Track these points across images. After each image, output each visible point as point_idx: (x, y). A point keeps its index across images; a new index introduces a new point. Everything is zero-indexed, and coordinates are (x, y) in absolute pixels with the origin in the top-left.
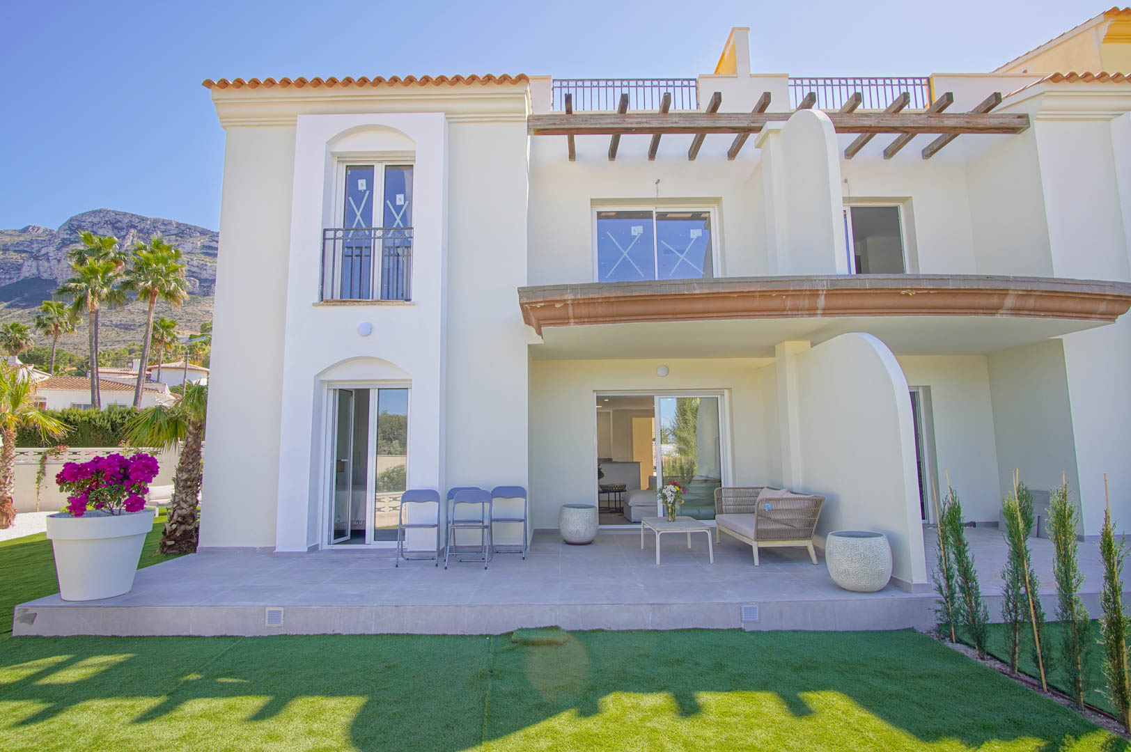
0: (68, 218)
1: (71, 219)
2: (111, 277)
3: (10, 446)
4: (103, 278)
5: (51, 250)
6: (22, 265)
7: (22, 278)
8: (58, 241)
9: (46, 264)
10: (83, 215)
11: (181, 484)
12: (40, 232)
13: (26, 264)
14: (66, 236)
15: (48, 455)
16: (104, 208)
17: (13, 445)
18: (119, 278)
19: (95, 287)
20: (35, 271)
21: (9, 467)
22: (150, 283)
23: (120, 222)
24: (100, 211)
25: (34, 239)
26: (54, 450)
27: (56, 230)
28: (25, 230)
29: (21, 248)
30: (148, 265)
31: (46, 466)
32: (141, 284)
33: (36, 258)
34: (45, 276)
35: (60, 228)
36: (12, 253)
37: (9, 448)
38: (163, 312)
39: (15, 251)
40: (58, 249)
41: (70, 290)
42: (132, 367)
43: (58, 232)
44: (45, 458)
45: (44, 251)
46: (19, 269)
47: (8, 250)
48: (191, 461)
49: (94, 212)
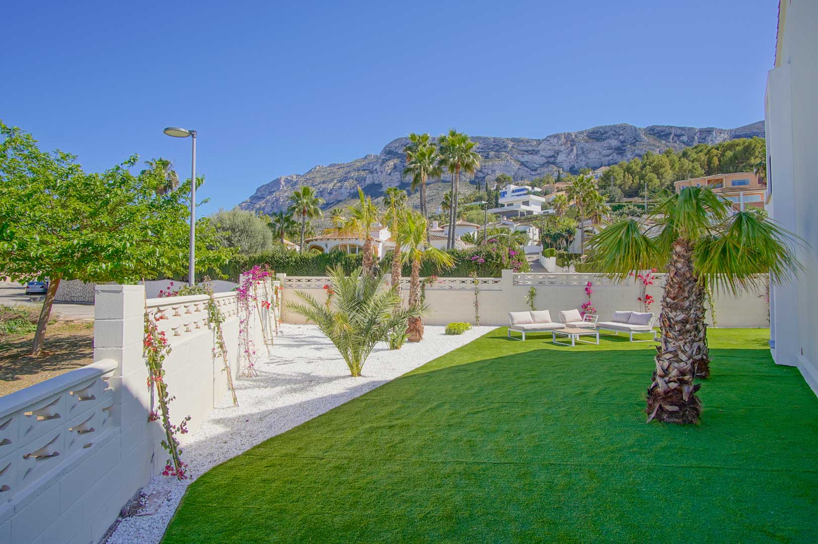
0: (384, 147)
1: (386, 147)
2: (433, 157)
3: (416, 276)
4: (429, 159)
5: (378, 166)
6: (366, 178)
7: (366, 185)
8: (381, 161)
9: (376, 175)
10: (390, 143)
11: (677, 328)
12: (372, 157)
13: (368, 177)
14: (384, 158)
15: (425, 283)
16: (400, 137)
17: (418, 275)
18: (438, 157)
19: (425, 165)
20: (372, 180)
21: (417, 292)
22: (456, 158)
23: (408, 143)
24: (399, 139)
25: (370, 161)
26: (428, 279)
27: (379, 155)
28: (366, 158)
29: (365, 168)
30: (454, 145)
31: (425, 291)
32: (451, 160)
33: (372, 172)
34: (376, 182)
35: (381, 154)
36: (361, 171)
37: (416, 277)
38: (434, 196)
39: (362, 170)
40: (381, 166)
41: (411, 169)
42: (432, 227)
43: (380, 156)
44: (424, 285)
45: (374, 169)
46: (365, 180)
47: (359, 170)
48: (686, 294)
49: (395, 140)
